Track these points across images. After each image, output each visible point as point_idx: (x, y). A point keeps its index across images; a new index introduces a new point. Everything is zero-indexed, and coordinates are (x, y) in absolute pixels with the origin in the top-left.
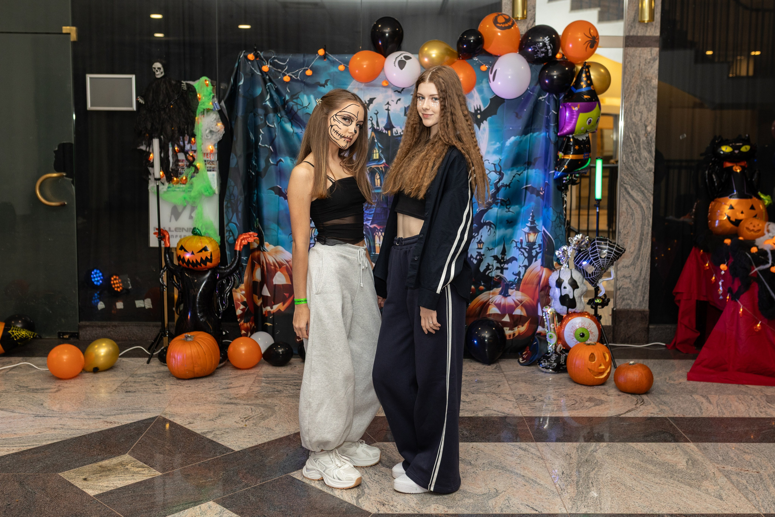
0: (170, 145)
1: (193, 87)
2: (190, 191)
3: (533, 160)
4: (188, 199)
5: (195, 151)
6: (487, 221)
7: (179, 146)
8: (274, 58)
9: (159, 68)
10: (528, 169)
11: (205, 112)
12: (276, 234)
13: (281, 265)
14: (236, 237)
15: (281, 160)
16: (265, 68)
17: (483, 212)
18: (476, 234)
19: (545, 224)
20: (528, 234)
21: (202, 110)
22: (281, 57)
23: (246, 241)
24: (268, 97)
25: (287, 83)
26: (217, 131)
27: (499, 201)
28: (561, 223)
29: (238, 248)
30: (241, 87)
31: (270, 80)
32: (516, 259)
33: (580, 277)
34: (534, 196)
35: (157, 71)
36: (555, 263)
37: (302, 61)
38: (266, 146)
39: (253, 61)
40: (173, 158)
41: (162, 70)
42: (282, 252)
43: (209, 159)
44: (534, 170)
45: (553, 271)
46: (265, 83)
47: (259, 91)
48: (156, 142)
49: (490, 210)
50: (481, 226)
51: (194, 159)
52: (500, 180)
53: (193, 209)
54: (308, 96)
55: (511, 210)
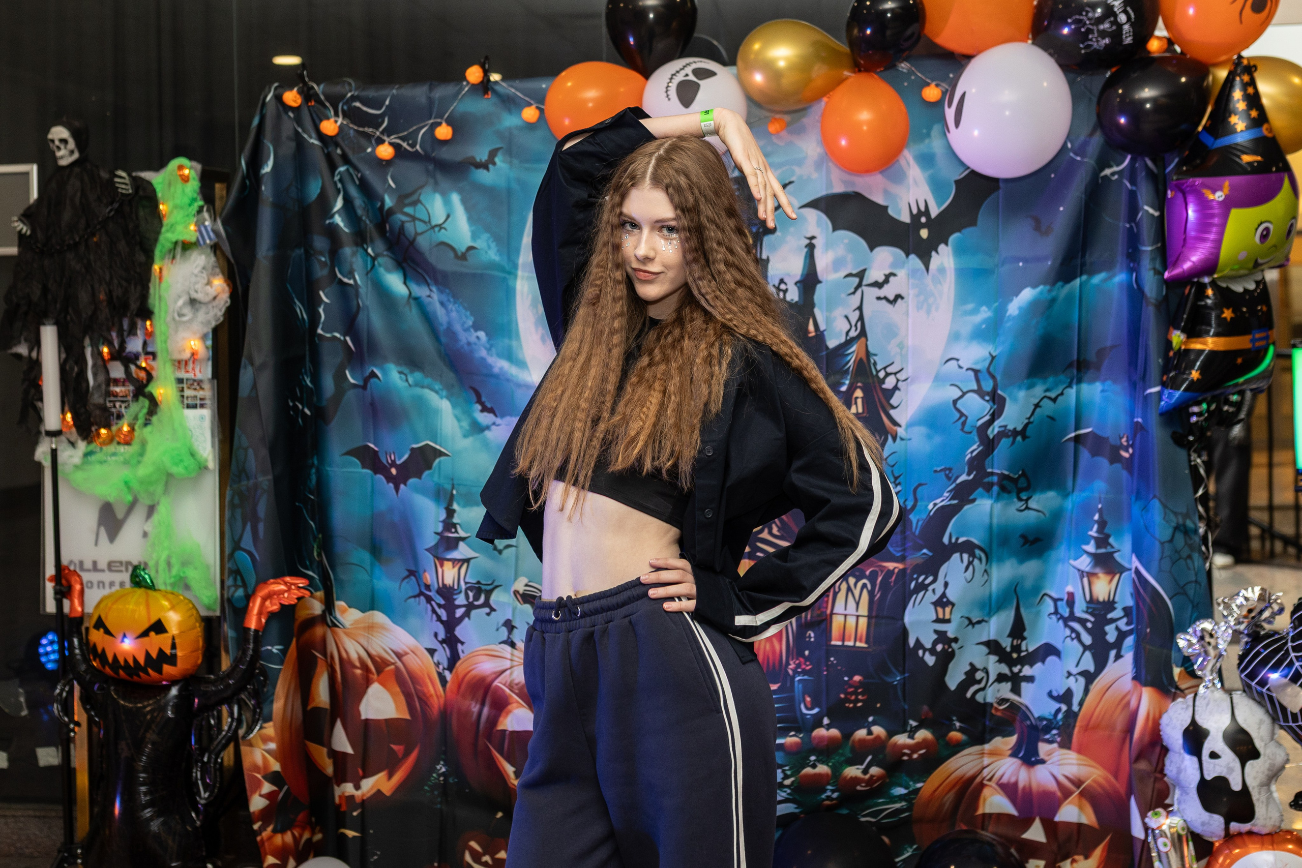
0: (87, 341)
1: (149, 183)
2: (139, 462)
3: (1091, 356)
4: (135, 484)
5: (154, 355)
6: (961, 540)
7: (110, 344)
8: (354, 98)
9: (64, 141)
10: (1079, 381)
11: (179, 249)
12: (366, 577)
13: (381, 664)
14: (250, 592)
15: (373, 375)
16: (330, 127)
17: (945, 515)
18: (930, 579)
19: (1138, 550)
20: (1090, 575)
21: (169, 245)
22: (371, 93)
23: (276, 601)
24: (339, 204)
25: (389, 163)
26: (207, 299)
27: (995, 479)
28: (1192, 548)
29: (252, 624)
30: (265, 180)
31: (346, 160)
32: (1055, 652)
33: (1261, 722)
34: (1103, 462)
35: (59, 148)
36: (1177, 671)
37: (423, 100)
38: (337, 335)
39: (298, 108)
40: (95, 375)
41: (72, 144)
42: (383, 627)
43: (190, 375)
44: (1098, 386)
45: (1174, 699)
46: (333, 167)
47: (314, 189)
48: (49, 335)
49: (966, 507)
50: (942, 554)
51: (150, 377)
52: (994, 416)
53: (151, 510)
54: (445, 195)
55: (1032, 504)
